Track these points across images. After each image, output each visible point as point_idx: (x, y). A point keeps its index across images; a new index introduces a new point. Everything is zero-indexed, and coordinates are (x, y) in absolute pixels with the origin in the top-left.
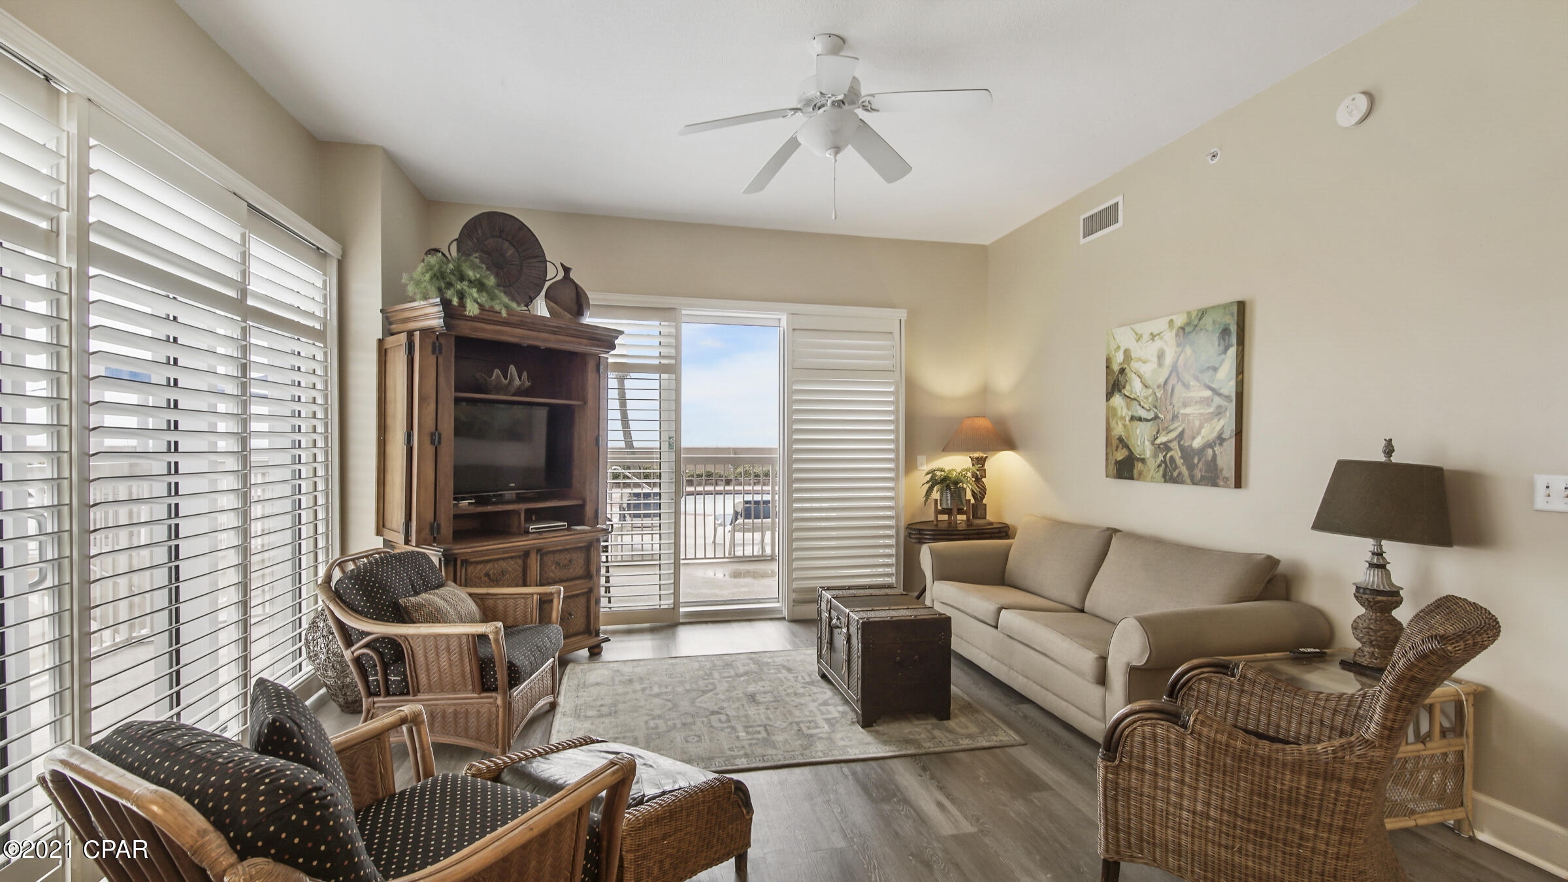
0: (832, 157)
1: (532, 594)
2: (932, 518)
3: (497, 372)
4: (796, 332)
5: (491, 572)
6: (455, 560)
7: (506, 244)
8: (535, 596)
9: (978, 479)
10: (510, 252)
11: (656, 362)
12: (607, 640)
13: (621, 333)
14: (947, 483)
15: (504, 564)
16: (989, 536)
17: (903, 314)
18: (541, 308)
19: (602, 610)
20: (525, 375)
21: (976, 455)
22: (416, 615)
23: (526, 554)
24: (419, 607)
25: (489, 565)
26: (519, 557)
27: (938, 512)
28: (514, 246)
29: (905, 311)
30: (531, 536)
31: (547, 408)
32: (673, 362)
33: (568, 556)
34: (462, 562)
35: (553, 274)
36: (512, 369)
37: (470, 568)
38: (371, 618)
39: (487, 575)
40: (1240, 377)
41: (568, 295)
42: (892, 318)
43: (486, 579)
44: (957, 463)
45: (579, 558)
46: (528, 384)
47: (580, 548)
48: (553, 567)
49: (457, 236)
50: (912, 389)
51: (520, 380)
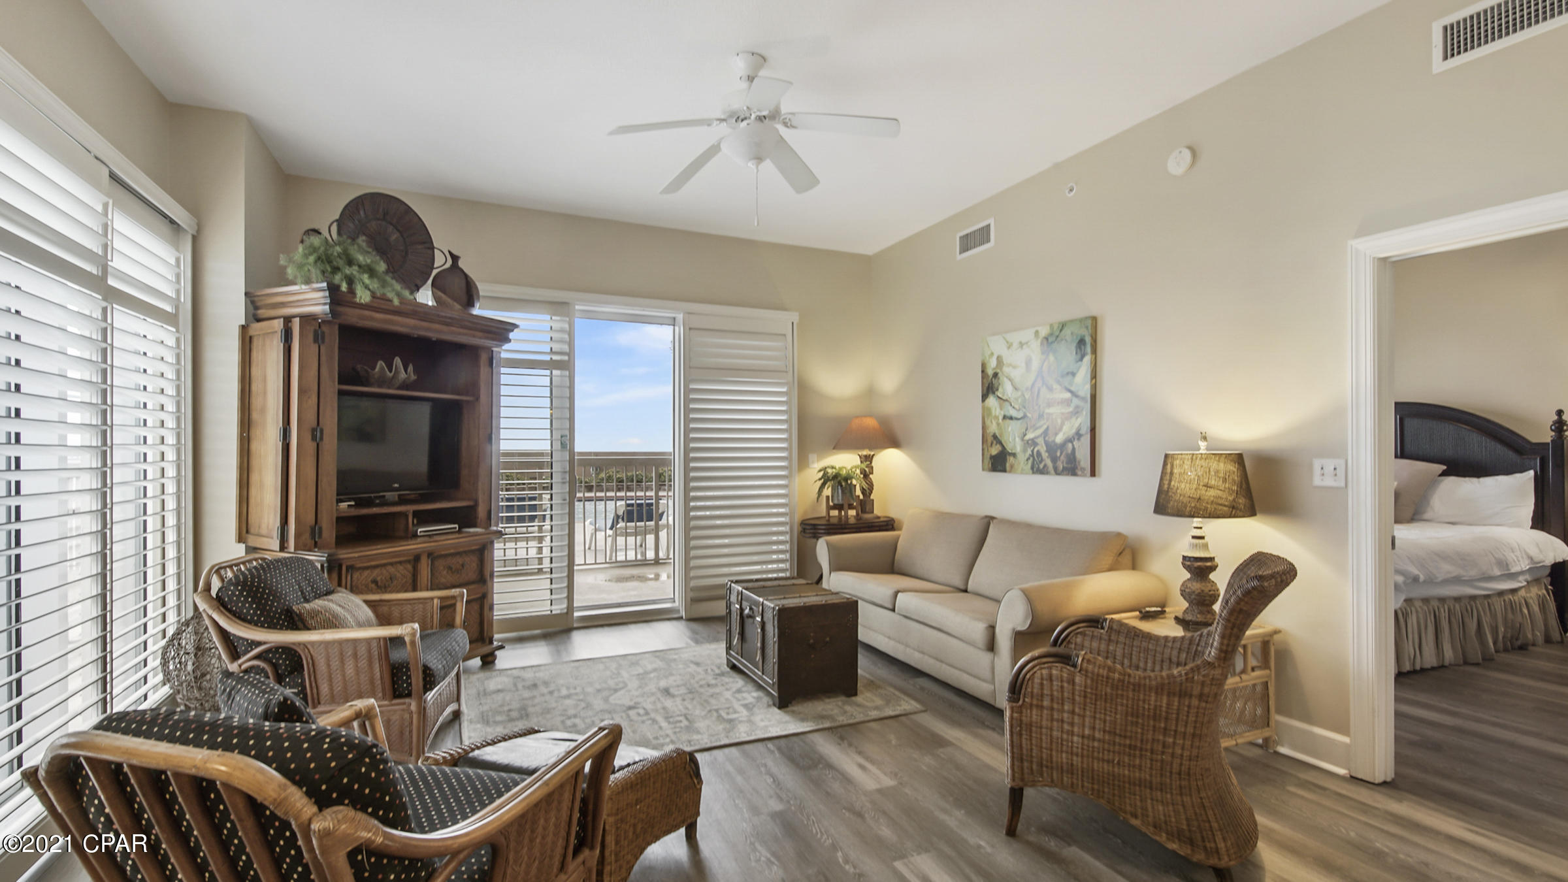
0: (754, 167)
1: (432, 599)
2: (823, 513)
3: (381, 364)
4: (692, 331)
5: (379, 579)
6: (340, 566)
7: (391, 228)
8: (435, 601)
9: (866, 475)
10: (394, 236)
11: (547, 358)
12: (501, 647)
13: (515, 326)
14: (839, 481)
15: (392, 569)
16: (878, 529)
17: (794, 317)
18: (425, 297)
19: (495, 618)
20: (411, 368)
21: (865, 452)
22: (312, 622)
23: (417, 559)
24: (315, 614)
25: (376, 572)
26: (409, 561)
27: (829, 508)
28: (398, 230)
29: (797, 314)
30: (419, 540)
31: (430, 403)
32: (566, 358)
33: (460, 560)
34: (348, 568)
35: (441, 261)
36: (398, 361)
37: (356, 575)
38: (263, 626)
39: (375, 582)
40: (1094, 381)
41: (458, 285)
42: (783, 320)
43: (373, 585)
44: (846, 461)
45: (472, 562)
46: (413, 377)
47: (473, 552)
48: (445, 572)
49: (337, 217)
50: (803, 391)
51: (406, 373)
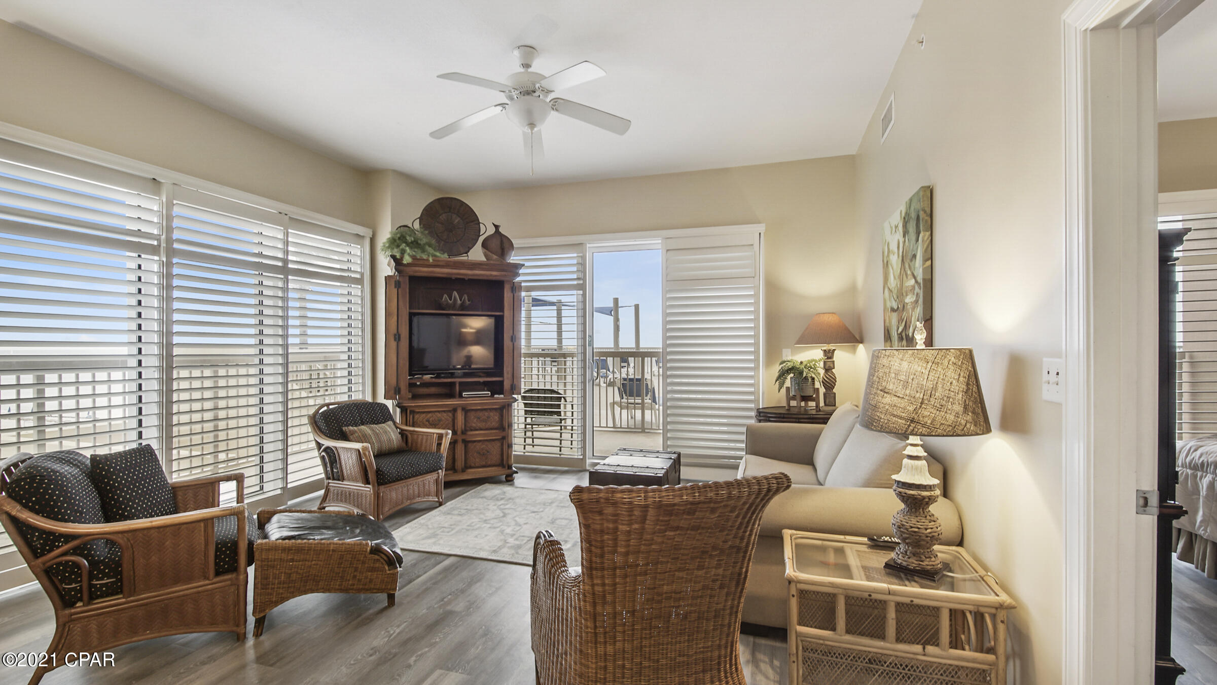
0: (530, 131)
2: (784, 404)
3: (445, 296)
4: (669, 252)
5: (431, 419)
6: (406, 410)
7: (454, 216)
8: (435, 435)
9: (828, 369)
10: (457, 220)
11: (575, 282)
12: (516, 472)
13: (523, 265)
14: (799, 374)
15: (439, 415)
16: (821, 421)
17: (761, 228)
18: (477, 254)
19: (513, 453)
20: (466, 297)
21: (826, 347)
22: (351, 437)
23: (454, 410)
24: (353, 433)
25: (430, 415)
26: (449, 411)
27: (789, 399)
28: (459, 217)
29: (764, 225)
30: (464, 399)
31: (493, 318)
32: (581, 282)
33: (486, 414)
34: (411, 412)
35: (487, 230)
36: (455, 293)
37: (417, 416)
38: (327, 436)
39: (428, 421)
40: (929, 263)
41: (495, 244)
42: (750, 232)
43: (427, 423)
44: (813, 354)
45: (495, 417)
46: (468, 303)
47: (495, 409)
48: (475, 420)
49: (419, 216)
51: (461, 300)
